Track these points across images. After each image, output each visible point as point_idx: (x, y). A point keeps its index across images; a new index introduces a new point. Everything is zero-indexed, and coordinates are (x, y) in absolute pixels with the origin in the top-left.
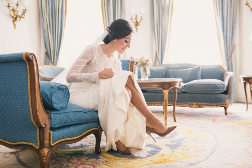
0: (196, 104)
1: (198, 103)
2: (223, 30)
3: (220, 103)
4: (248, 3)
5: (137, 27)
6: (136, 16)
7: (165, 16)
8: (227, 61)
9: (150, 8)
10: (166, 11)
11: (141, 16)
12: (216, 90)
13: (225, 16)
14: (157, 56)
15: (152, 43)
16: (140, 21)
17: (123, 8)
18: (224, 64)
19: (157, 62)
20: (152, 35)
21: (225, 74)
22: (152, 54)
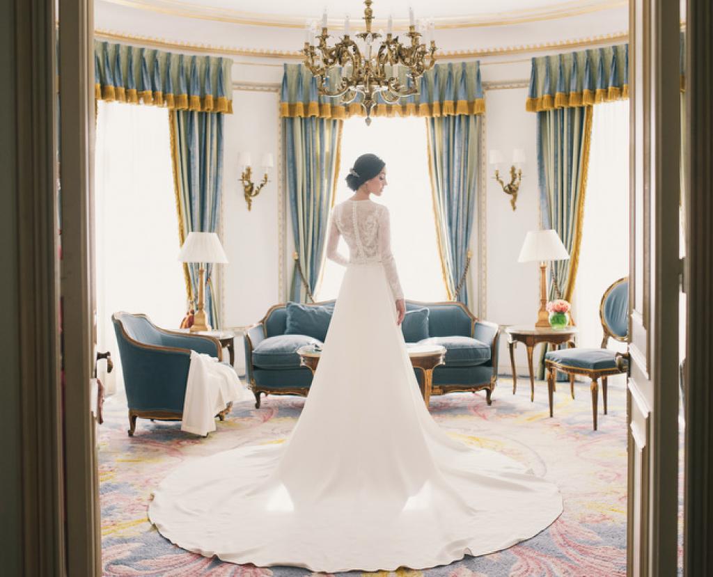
0: (438, 387)
1: (443, 385)
2: (450, 224)
3: (481, 384)
4: (499, 176)
5: (251, 198)
6: (249, 170)
7: (322, 180)
8: (457, 288)
9: (280, 152)
10: (324, 167)
11: (266, 175)
12: (477, 359)
13: (455, 196)
14: (300, 270)
15: (284, 237)
16: (262, 185)
17: (222, 150)
18: (449, 294)
19: (300, 285)
20: (285, 218)
21: (473, 324)
22: (284, 264)
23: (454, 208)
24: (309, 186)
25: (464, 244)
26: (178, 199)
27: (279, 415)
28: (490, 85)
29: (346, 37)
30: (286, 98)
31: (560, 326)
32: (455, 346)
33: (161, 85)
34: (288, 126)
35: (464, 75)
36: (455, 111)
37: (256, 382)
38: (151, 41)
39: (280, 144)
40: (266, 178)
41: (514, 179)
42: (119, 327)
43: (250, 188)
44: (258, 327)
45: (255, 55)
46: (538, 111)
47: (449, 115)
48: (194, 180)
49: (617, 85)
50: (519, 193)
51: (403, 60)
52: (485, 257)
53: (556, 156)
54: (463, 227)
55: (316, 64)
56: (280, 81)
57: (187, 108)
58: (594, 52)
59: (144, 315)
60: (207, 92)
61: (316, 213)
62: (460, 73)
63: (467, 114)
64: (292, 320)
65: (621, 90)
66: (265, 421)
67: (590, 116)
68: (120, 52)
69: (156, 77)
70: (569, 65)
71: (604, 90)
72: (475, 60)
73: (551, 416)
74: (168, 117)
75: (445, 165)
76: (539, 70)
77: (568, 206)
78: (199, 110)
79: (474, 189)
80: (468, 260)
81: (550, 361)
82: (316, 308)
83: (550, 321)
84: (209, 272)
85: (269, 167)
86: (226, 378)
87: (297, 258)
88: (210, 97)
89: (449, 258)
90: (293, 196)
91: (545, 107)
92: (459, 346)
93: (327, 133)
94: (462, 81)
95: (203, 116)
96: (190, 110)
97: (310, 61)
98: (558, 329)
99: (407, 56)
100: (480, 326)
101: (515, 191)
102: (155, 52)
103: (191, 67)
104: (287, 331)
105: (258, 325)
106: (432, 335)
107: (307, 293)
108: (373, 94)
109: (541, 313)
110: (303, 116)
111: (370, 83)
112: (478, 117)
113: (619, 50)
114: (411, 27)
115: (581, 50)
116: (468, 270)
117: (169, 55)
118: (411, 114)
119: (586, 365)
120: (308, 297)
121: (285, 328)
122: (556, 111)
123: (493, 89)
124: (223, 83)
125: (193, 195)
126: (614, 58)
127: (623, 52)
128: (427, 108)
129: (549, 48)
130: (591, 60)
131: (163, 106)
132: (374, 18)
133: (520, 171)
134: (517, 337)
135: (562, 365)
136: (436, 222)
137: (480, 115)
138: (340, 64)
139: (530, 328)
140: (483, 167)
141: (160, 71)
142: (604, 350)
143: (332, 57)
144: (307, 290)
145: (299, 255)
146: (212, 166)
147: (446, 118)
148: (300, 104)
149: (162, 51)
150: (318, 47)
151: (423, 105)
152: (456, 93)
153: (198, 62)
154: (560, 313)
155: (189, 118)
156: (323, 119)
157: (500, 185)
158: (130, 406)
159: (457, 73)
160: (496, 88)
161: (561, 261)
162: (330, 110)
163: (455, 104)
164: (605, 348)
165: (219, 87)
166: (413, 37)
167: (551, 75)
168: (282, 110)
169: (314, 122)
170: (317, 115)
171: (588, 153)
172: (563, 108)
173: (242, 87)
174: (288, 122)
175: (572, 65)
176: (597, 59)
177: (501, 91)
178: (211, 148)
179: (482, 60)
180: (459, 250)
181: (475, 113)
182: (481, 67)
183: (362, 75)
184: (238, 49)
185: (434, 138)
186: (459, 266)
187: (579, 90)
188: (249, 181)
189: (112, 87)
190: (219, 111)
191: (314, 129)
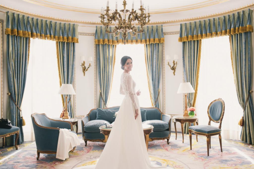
2: (153, 80)
3: (165, 137)
4: (169, 64)
5: (85, 72)
6: (84, 62)
7: (109, 65)
8: (155, 102)
9: (95, 56)
10: (110, 61)
11: (90, 64)
12: (164, 128)
13: (154, 71)
14: (102, 96)
15: (97, 85)
16: (88, 67)
17: (75, 55)
18: (152, 104)
19: (102, 102)
20: (97, 78)
21: (162, 115)
22: (96, 94)
23: (154, 75)
24: (105, 68)
25: (158, 87)
26: (59, 72)
27: (94, 149)
28: (166, 33)
29: (116, 10)
30: (97, 38)
31: (192, 116)
32: (156, 124)
33: (53, 33)
34: (98, 47)
35: (157, 30)
36: (154, 42)
37: (85, 137)
38: (50, 18)
39: (95, 54)
40: (90, 65)
41: (174, 65)
42: (33, 119)
43: (84, 68)
44: (87, 117)
45: (86, 23)
46: (183, 41)
47: (152, 43)
48: (65, 66)
49: (210, 32)
50: (176, 70)
51: (138, 19)
52: (165, 91)
53: (189, 57)
54: (157, 81)
55: (105, 22)
56: (95, 32)
57: (62, 41)
58: (202, 21)
59: (44, 114)
60: (69, 35)
61: (107, 77)
62: (156, 29)
63: (158, 43)
64: (98, 114)
65: (212, 34)
66: (88, 152)
67: (200, 43)
68: (38, 21)
69: (51, 30)
70: (193, 26)
71: (206, 34)
72: (161, 25)
73: (191, 149)
74: (56, 44)
75: (151, 60)
76: (183, 28)
77: (193, 74)
78: (66, 41)
79: (161, 68)
80: (159, 92)
81: (190, 130)
82: (107, 110)
83: (188, 114)
84: (70, 97)
85: (91, 61)
86: (73, 138)
87: (101, 92)
88: (70, 37)
89: (152, 92)
90: (99, 71)
91: (185, 41)
92: (157, 124)
93: (111, 50)
94: (156, 32)
95: (68, 44)
96: (64, 41)
97: (103, 21)
98: (191, 117)
99: (139, 18)
100: (164, 116)
101: (174, 69)
102: (51, 22)
103: (64, 27)
104: (97, 118)
105: (87, 116)
106: (147, 119)
107: (104, 104)
108: (127, 32)
109: (185, 111)
110: (102, 44)
111: (125, 28)
112: (162, 44)
113: (211, 21)
114: (141, 6)
115: (197, 21)
116: (159, 96)
117: (56, 23)
118: (139, 43)
119: (205, 132)
120: (105, 106)
121: (96, 117)
122: (189, 42)
123: (167, 35)
124: (75, 32)
125: (65, 71)
126: (209, 23)
127: (212, 21)
128: (145, 41)
129: (186, 20)
130: (201, 24)
131: (54, 40)
132: (127, 4)
133: (177, 62)
134: (177, 120)
135: (195, 132)
136: (148, 80)
137: (163, 43)
138: (114, 20)
139: (182, 117)
140: (164, 61)
141: (53, 28)
142: (209, 126)
143: (111, 18)
144: (104, 103)
145: (101, 91)
146: (71, 61)
147: (151, 44)
148: (101, 40)
149: (53, 22)
150: (106, 15)
151: (143, 40)
152: (154, 36)
153: (66, 25)
154: (192, 112)
155: (63, 44)
156: (109, 45)
157: (170, 67)
158: (37, 148)
159: (155, 29)
160: (168, 34)
161: (191, 93)
162: (112, 42)
163: (154, 40)
164: (210, 125)
165: (73, 34)
166: (142, 10)
167: (187, 30)
168: (95, 42)
169: (106, 45)
170: (107, 43)
171: (200, 56)
172: (191, 41)
173: (82, 34)
174: (97, 46)
175: (194, 26)
176: (203, 24)
177: (169, 35)
178: (71, 55)
179: (163, 25)
180: (156, 89)
181: (161, 42)
182: (163, 27)
183: (122, 26)
184: (80, 21)
185: (147, 51)
186: (156, 95)
187: (197, 35)
188: (84, 66)
189: (35, 33)
190: (73, 42)
191: (106, 48)
